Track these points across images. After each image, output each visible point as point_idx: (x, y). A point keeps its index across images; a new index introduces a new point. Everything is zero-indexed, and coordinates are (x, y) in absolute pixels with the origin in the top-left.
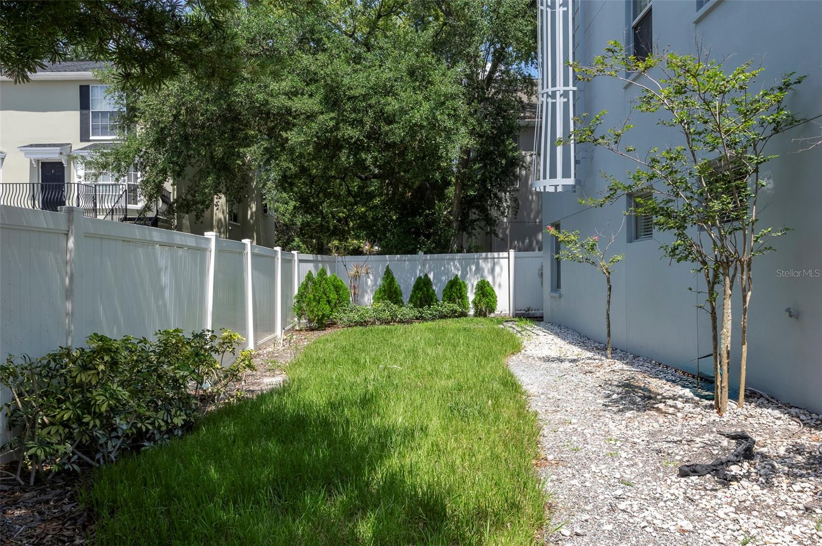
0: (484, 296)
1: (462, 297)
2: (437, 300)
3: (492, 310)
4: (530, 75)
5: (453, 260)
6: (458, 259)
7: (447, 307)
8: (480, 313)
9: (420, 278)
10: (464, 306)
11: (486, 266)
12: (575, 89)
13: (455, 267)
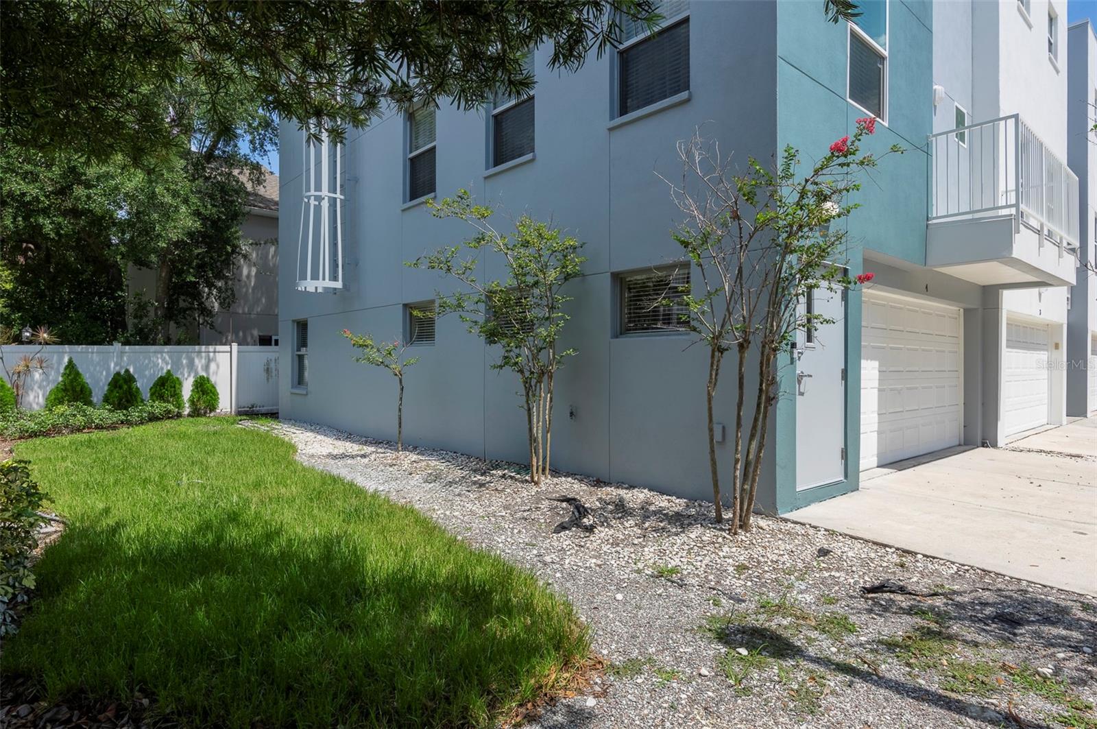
0: (203, 394)
1: (176, 395)
2: (142, 401)
3: (213, 409)
4: (258, 163)
5: (162, 352)
6: (168, 352)
7: (158, 407)
8: (196, 413)
9: (118, 374)
10: (179, 406)
11: (200, 362)
12: (342, 197)
13: (164, 360)
